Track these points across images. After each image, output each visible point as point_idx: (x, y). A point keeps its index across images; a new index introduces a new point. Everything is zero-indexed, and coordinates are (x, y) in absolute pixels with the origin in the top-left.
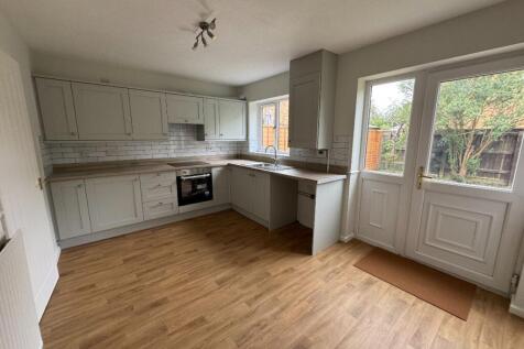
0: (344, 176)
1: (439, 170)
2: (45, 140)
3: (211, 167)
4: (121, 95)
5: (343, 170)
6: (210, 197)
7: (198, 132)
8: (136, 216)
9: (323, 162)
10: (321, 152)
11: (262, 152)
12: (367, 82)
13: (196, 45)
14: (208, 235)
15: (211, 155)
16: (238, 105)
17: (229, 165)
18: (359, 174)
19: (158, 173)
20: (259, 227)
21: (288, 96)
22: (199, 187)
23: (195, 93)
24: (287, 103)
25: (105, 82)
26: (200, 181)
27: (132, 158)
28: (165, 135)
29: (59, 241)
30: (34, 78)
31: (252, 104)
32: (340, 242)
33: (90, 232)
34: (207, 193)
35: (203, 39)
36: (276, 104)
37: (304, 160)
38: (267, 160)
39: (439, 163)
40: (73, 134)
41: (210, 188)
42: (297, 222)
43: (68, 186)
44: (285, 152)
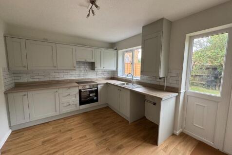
0: (177, 94)
1: (216, 86)
2: (9, 70)
3: (98, 85)
4: (52, 46)
5: (176, 90)
6: (97, 101)
7: (92, 66)
8: (56, 111)
9: (162, 84)
10: (160, 78)
11: (125, 77)
12: (190, 37)
13: (88, 15)
14: (94, 124)
15: (99, 78)
16: (113, 52)
17: (107, 83)
18: (185, 92)
19: (69, 88)
20: (123, 120)
21: (141, 46)
22: (91, 95)
23: (91, 46)
24: (140, 50)
25: (45, 40)
26: (91, 92)
27: (57, 79)
28: (74, 67)
29: (10, 127)
30: (5, 37)
31: (120, 52)
32: (173, 135)
33: (29, 121)
34: (95, 98)
35: (92, 11)
36: (132, 51)
37: (149, 82)
38: (128, 81)
39: (216, 82)
40: (25, 67)
41: (97, 95)
42: (145, 117)
43: (18, 96)
44: (138, 77)
